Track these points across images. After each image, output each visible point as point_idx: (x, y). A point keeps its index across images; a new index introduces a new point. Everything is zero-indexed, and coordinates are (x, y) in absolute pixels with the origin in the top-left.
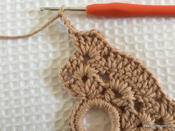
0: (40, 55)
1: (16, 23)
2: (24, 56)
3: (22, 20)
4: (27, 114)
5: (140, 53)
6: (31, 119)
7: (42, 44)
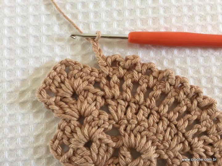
0: (44, 59)
1: (16, 19)
2: (23, 59)
3: (22, 16)
4: (24, 134)
5: (169, 60)
6: (29, 140)
7: (47, 46)
